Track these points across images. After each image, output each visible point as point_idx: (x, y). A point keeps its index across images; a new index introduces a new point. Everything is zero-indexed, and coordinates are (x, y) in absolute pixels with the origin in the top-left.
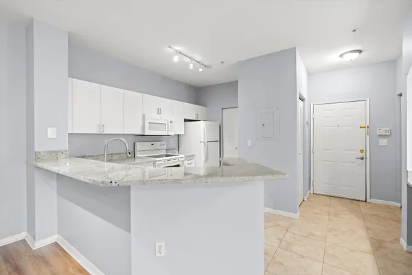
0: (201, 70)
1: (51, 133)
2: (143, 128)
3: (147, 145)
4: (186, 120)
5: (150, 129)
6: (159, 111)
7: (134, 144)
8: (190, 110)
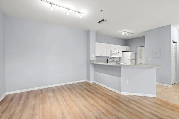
0: (130, 35)
1: (93, 56)
2: (111, 54)
3: (111, 60)
4: (123, 52)
5: (113, 55)
6: (115, 49)
7: (107, 59)
8: (125, 48)
